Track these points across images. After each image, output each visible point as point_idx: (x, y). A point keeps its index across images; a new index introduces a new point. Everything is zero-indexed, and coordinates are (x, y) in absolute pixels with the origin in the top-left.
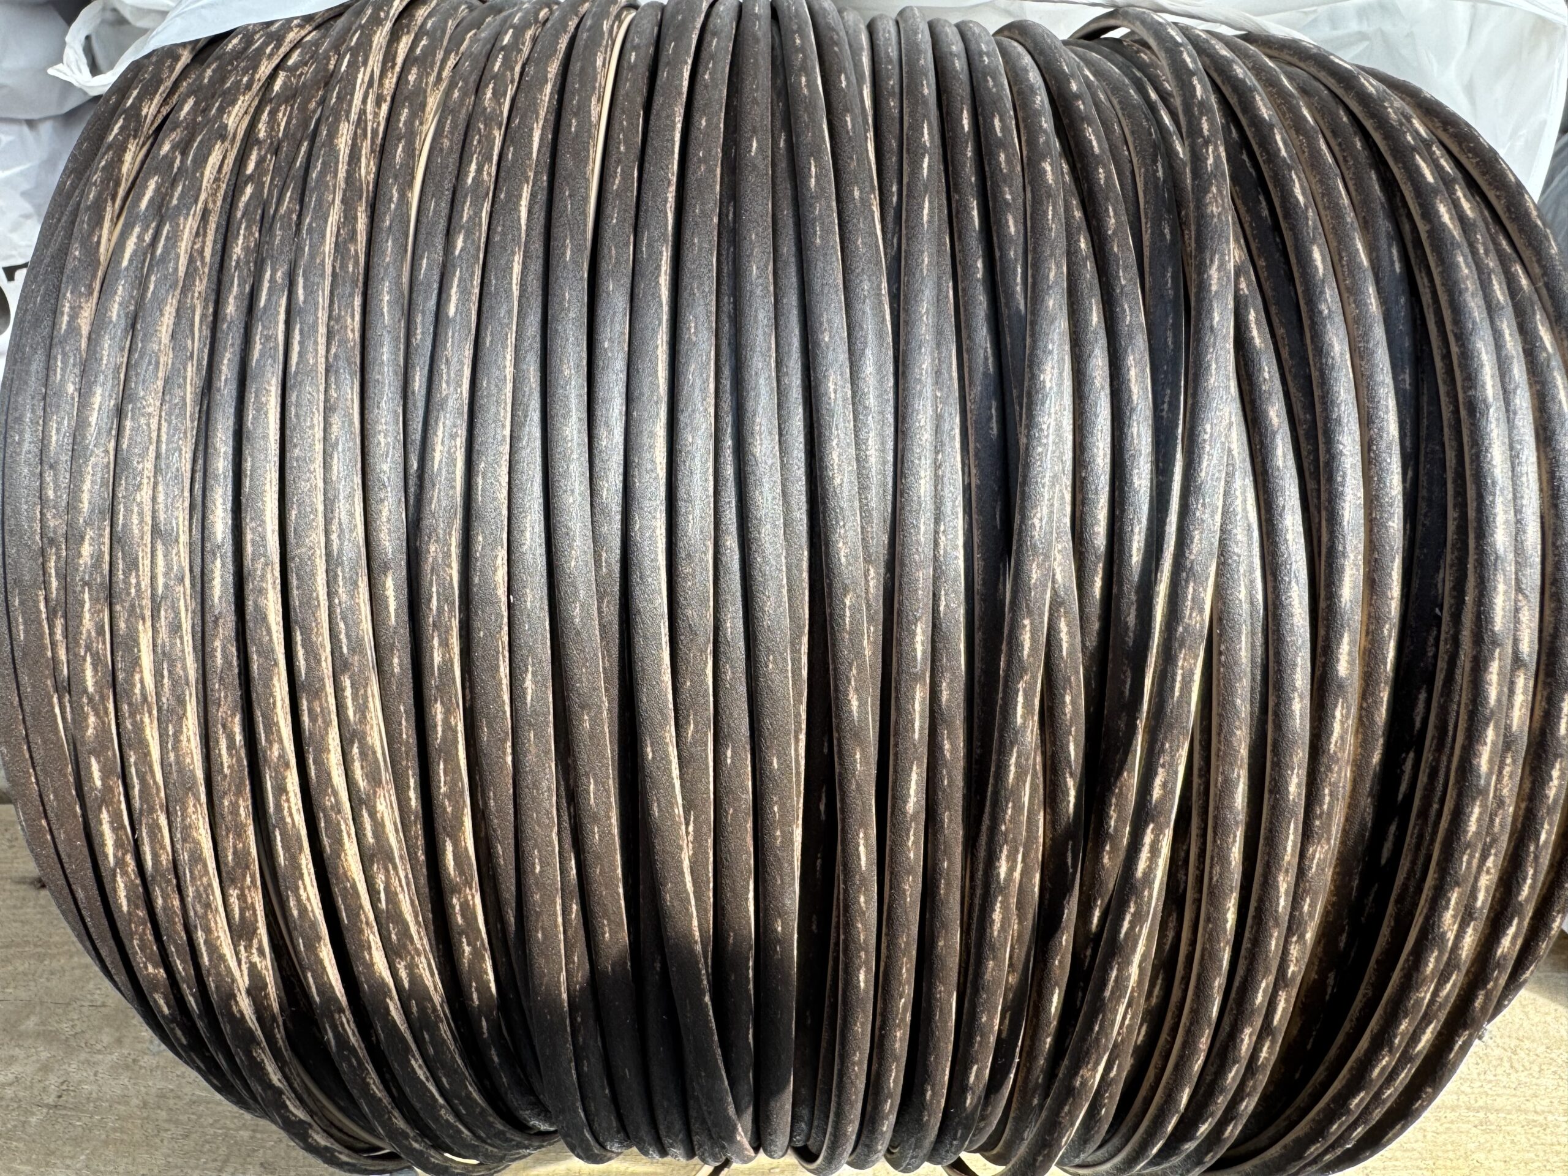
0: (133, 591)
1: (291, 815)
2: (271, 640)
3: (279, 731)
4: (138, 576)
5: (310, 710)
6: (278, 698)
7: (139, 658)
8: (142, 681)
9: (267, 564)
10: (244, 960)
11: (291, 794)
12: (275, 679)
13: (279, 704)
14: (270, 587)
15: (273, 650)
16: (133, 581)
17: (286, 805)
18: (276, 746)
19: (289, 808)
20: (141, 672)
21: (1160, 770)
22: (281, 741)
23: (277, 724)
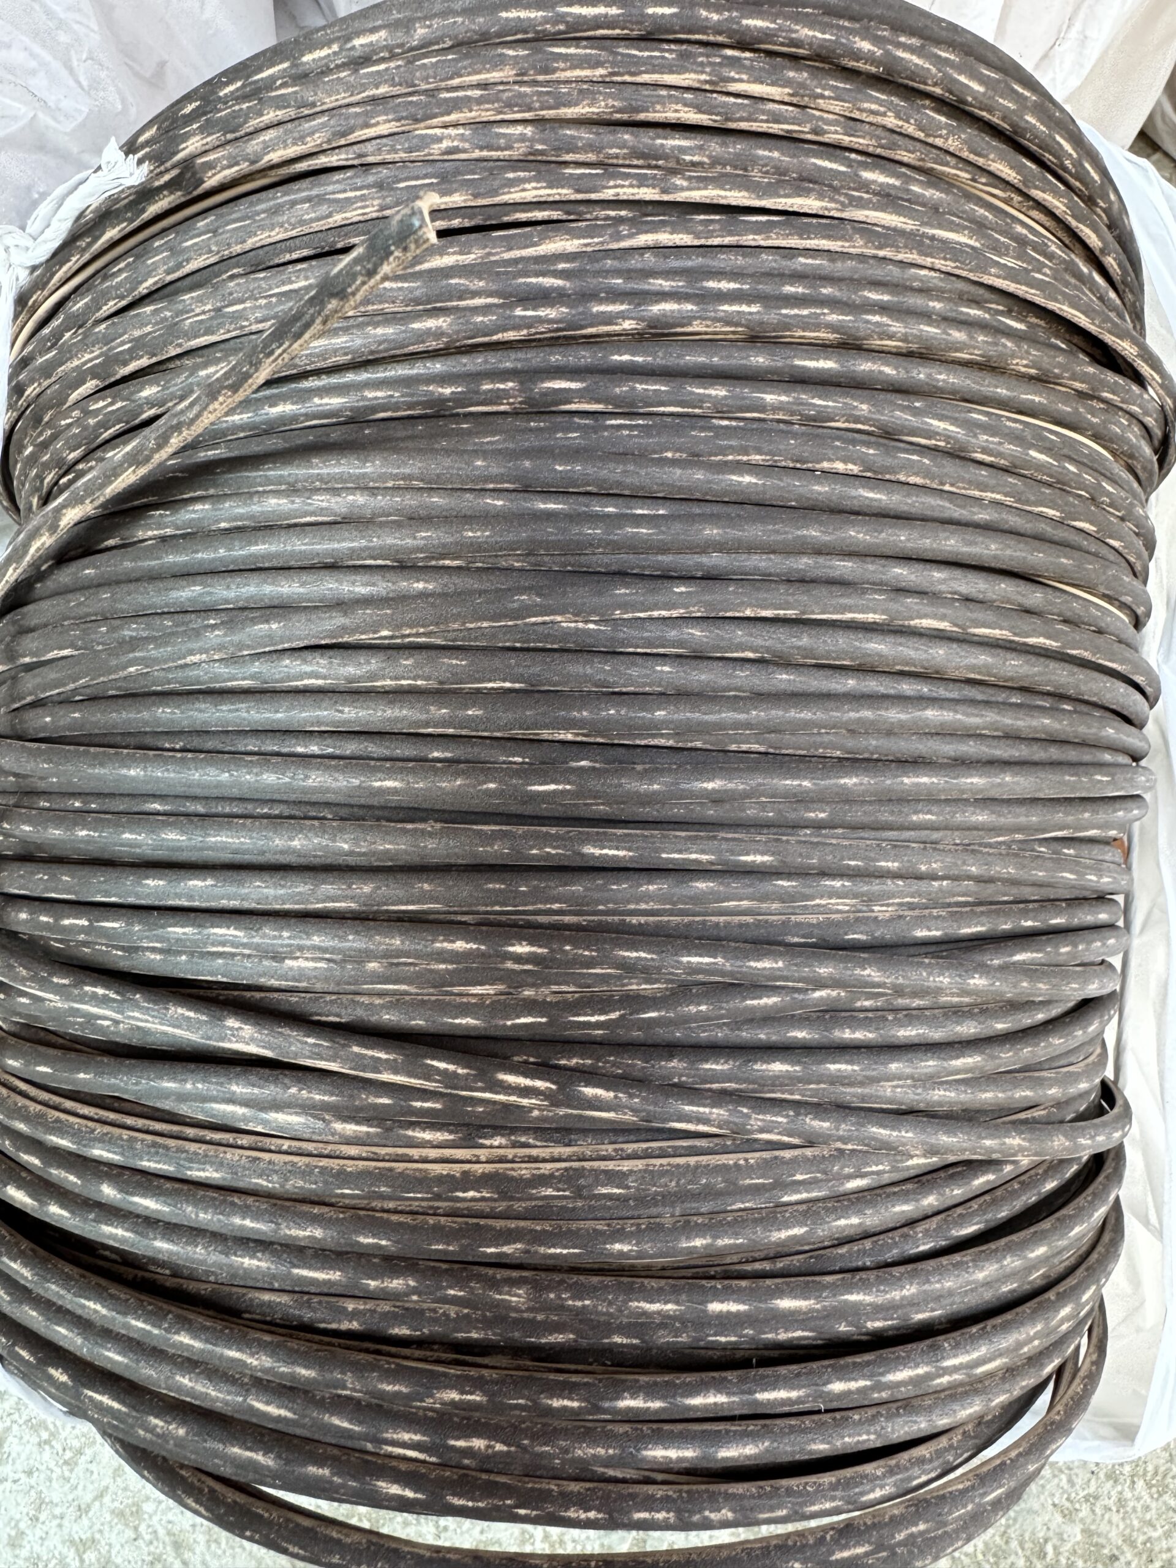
0: (819, 91)
1: (616, 187)
2: (780, 196)
3: (699, 189)
4: (830, 98)
5: (712, 221)
6: (728, 194)
7: (762, 83)
8: (741, 81)
9: (842, 204)
10: (446, 131)
11: (635, 190)
12: (746, 194)
13: (722, 193)
14: (824, 204)
15: (771, 196)
16: (827, 93)
17: (627, 183)
18: (685, 184)
19: (623, 186)
20: (748, 82)
21: (611, 1094)
22: (689, 189)
23: (706, 188)
